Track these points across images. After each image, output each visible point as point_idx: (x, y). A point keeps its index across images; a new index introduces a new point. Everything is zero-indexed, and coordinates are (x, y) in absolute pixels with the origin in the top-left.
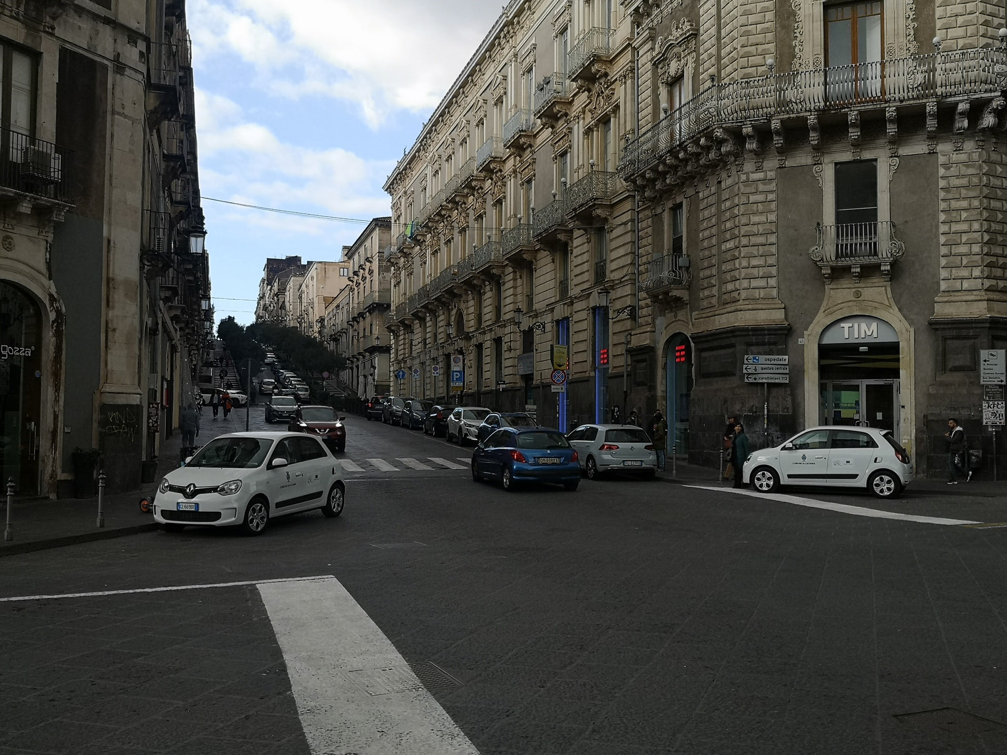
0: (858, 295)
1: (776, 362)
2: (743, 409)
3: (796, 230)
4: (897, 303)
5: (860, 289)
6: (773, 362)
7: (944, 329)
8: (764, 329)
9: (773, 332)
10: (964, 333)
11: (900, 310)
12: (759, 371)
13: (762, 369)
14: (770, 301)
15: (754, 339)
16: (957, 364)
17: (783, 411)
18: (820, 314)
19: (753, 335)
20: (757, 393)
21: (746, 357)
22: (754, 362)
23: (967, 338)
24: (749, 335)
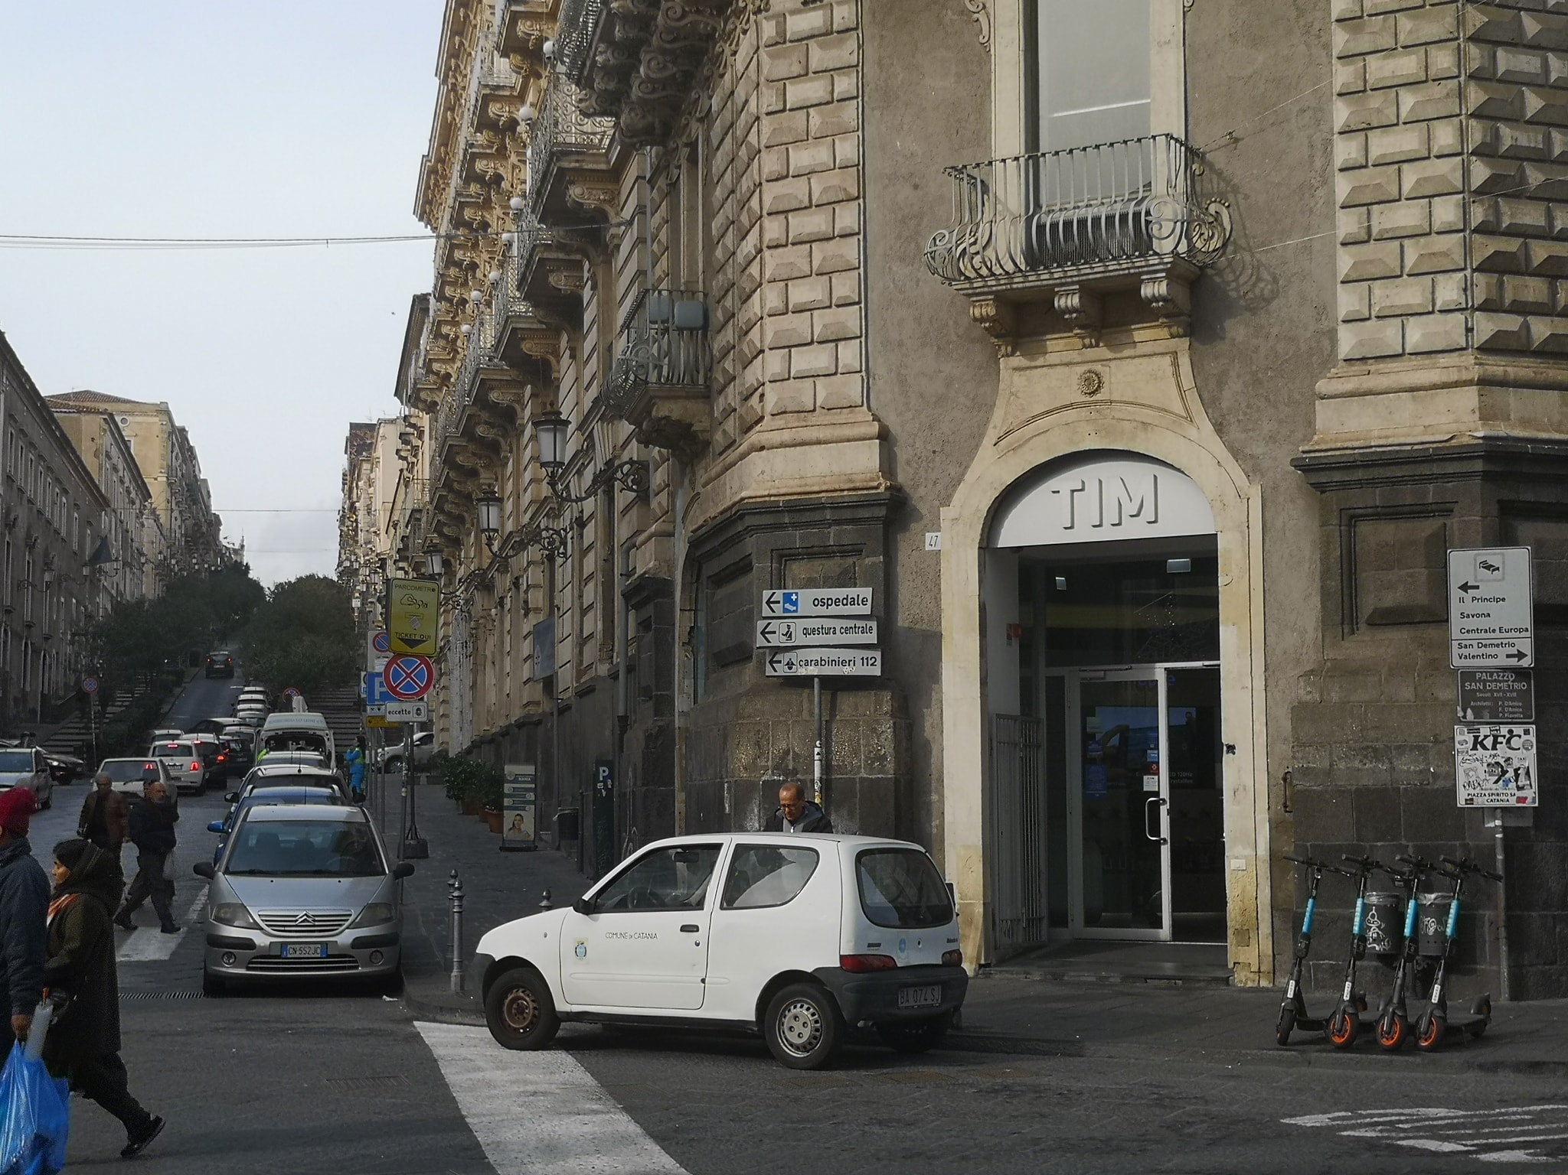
0: (1093, 384)
1: (842, 610)
2: (761, 762)
3: (916, 187)
4: (1210, 404)
5: (1098, 367)
6: (833, 610)
7: (1344, 485)
8: (819, 507)
9: (848, 514)
10: (1407, 495)
11: (1219, 429)
12: (799, 639)
13: (806, 632)
14: (844, 416)
15: (797, 539)
16: (1390, 599)
17: (870, 768)
18: (986, 451)
19: (795, 525)
20: (800, 712)
21: (766, 594)
22: (785, 610)
23: (1420, 512)
24: (781, 527)
